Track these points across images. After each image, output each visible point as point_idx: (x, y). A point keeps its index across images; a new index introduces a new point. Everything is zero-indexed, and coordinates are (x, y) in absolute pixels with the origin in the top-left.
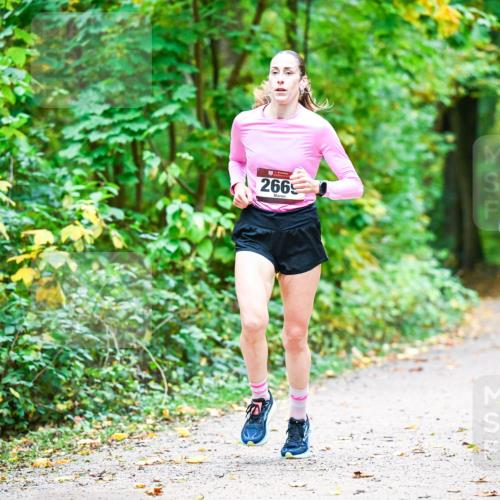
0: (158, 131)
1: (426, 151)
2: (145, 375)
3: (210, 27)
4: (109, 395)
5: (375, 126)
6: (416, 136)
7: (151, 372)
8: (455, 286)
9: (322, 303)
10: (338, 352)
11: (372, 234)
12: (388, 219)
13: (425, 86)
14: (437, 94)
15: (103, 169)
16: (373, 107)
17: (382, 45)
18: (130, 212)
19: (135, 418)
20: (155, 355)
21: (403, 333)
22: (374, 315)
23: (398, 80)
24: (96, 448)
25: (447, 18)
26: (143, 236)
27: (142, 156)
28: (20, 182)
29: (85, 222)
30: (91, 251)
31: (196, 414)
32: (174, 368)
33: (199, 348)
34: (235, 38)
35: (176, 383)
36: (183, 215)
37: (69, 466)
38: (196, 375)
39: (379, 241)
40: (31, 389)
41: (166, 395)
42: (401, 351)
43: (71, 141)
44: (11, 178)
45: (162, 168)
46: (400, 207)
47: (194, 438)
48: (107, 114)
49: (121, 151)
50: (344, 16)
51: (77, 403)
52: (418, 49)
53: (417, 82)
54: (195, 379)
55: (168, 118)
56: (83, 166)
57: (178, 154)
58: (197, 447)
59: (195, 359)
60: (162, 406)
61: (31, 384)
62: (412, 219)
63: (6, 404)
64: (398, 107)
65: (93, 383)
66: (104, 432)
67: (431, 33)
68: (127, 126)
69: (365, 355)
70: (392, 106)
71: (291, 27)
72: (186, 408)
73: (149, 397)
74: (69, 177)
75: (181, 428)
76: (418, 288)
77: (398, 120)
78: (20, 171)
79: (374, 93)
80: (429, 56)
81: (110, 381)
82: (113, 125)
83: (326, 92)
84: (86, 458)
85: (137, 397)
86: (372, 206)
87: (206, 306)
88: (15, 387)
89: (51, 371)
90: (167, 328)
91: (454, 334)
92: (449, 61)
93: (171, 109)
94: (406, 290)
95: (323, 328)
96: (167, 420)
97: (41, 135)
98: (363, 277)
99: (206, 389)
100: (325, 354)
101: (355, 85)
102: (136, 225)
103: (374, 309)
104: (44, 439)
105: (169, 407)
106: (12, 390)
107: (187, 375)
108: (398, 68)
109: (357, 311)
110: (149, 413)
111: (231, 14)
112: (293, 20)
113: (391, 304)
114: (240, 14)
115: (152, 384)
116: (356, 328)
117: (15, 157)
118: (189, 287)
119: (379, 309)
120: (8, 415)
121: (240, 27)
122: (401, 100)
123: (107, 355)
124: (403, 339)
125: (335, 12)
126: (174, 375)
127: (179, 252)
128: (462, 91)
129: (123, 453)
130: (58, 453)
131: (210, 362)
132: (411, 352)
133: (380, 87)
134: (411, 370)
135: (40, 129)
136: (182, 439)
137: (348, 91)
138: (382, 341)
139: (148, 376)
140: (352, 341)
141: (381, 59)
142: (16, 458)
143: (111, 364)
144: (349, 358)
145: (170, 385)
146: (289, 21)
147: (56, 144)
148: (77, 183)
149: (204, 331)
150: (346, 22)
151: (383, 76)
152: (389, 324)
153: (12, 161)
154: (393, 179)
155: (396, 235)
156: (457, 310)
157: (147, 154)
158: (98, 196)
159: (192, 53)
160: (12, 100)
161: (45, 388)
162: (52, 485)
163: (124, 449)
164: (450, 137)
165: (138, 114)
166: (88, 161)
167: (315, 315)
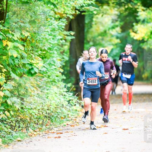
8: (75, 99)
12: (45, 69)
13: (61, 10)
14: (66, 14)
23: (49, 7)
42: (51, 129)
46: (50, 64)
53: (57, 8)
64: (49, 20)
77: (49, 25)
79: (38, 13)
83: (17, 13)
101: (29, 10)
109: (31, 111)
116: (31, 119)
119: (41, 110)
124: (52, 124)
128: (78, 12)
134: (56, 138)
137: (27, 12)
144: (27, 132)
151: (43, 6)
152: (46, 116)
154: (47, 51)
156: (76, 110)
164: (72, 33)
167: (12, 113)
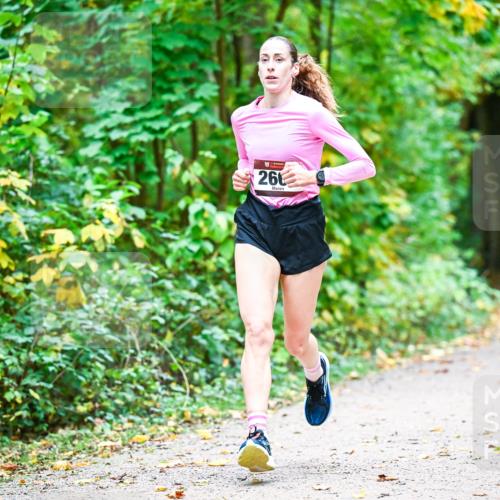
0: (180, 130)
1: (452, 150)
2: (167, 376)
3: (233, 23)
4: (130, 397)
5: (400, 123)
6: (441, 135)
7: (173, 374)
8: (482, 286)
9: (346, 303)
10: (362, 353)
11: (397, 233)
12: (413, 218)
13: (450, 84)
14: (462, 92)
15: (124, 167)
16: (398, 104)
17: (407, 42)
18: (151, 211)
19: (156, 420)
20: (176, 356)
21: (429, 334)
22: (399, 315)
23: (424, 78)
24: (116, 450)
25: (473, 14)
26: (165, 235)
27: (163, 154)
28: (40, 180)
29: (106, 221)
30: (112, 251)
31: (218, 416)
32: (195, 370)
33: (221, 349)
34: (258, 34)
35: (198, 385)
36: (206, 215)
37: (89, 469)
38: (218, 376)
39: (404, 241)
40: (51, 391)
41: (187, 397)
42: (426, 352)
43: (92, 139)
44: (31, 177)
45: (184, 167)
46: (425, 207)
47: (216, 440)
48: (128, 112)
49: (142, 150)
50: (369, 12)
51: (97, 405)
52: (444, 46)
53: (443, 80)
54: (217, 381)
55: (190, 116)
56: (105, 165)
57: (201, 153)
58: (219, 450)
59: (218, 360)
60: (184, 408)
61: (51, 386)
62: (438, 218)
63: (26, 406)
64: (423, 104)
65: (114, 385)
66: (125, 434)
67: (457, 29)
68: (148, 124)
69: (390, 356)
70: (417, 104)
71: (315, 24)
72: (208, 410)
73: (171, 399)
74: (89, 176)
75: (203, 431)
76: (443, 288)
77: (423, 118)
78: (40, 169)
79: (399, 90)
80: (455, 53)
81: (131, 382)
82: (134, 124)
83: (352, 89)
84: (107, 460)
85: (159, 399)
86: (397, 205)
87: (228, 307)
88: (34, 389)
89: (71, 372)
90: (188, 329)
91: (480, 335)
92: (475, 57)
93: (193, 108)
94: (432, 290)
95: (347, 329)
96: (189, 422)
97: (61, 133)
98: (387, 277)
99: (229, 391)
100: (349, 355)
101: (380, 82)
102: (157, 225)
103: (399, 310)
104: (64, 441)
105: (191, 409)
106: (32, 392)
107: (209, 376)
108: (424, 65)
109: (382, 312)
110: (170, 415)
111: (254, 10)
112: (317, 16)
113: (416, 305)
114: (263, 10)
115: (173, 386)
116: (380, 329)
117: (35, 156)
118: (211, 287)
119: (404, 310)
120: (27, 418)
121: (263, 24)
122: (427, 98)
123: (128, 356)
124: (428, 340)
125: (359, 8)
126: (196, 376)
127: (201, 251)
128: (489, 88)
129: (144, 456)
130: (78, 455)
131: (233, 364)
132: (436, 353)
133: (405, 84)
134: (437, 372)
135: (60, 127)
136: (204, 442)
137: (373, 88)
138: (407, 342)
139: (170, 377)
140: (377, 343)
141: (406, 56)
142: (35, 460)
143: (132, 365)
144: (373, 359)
145: (192, 386)
146: (313, 18)
147: (77, 142)
148: (98, 182)
149: (226, 332)
150: (370, 18)
151: (408, 74)
152: (414, 325)
153: (32, 159)
154: (418, 178)
155: (422, 234)
156: (484, 311)
157: (169, 153)
158: (119, 195)
159: (214, 49)
160: (32, 97)
161: (65, 389)
162: (72, 488)
163: (146, 452)
164: (476, 135)
165: (159, 112)
166: (109, 159)
167: (339, 315)
